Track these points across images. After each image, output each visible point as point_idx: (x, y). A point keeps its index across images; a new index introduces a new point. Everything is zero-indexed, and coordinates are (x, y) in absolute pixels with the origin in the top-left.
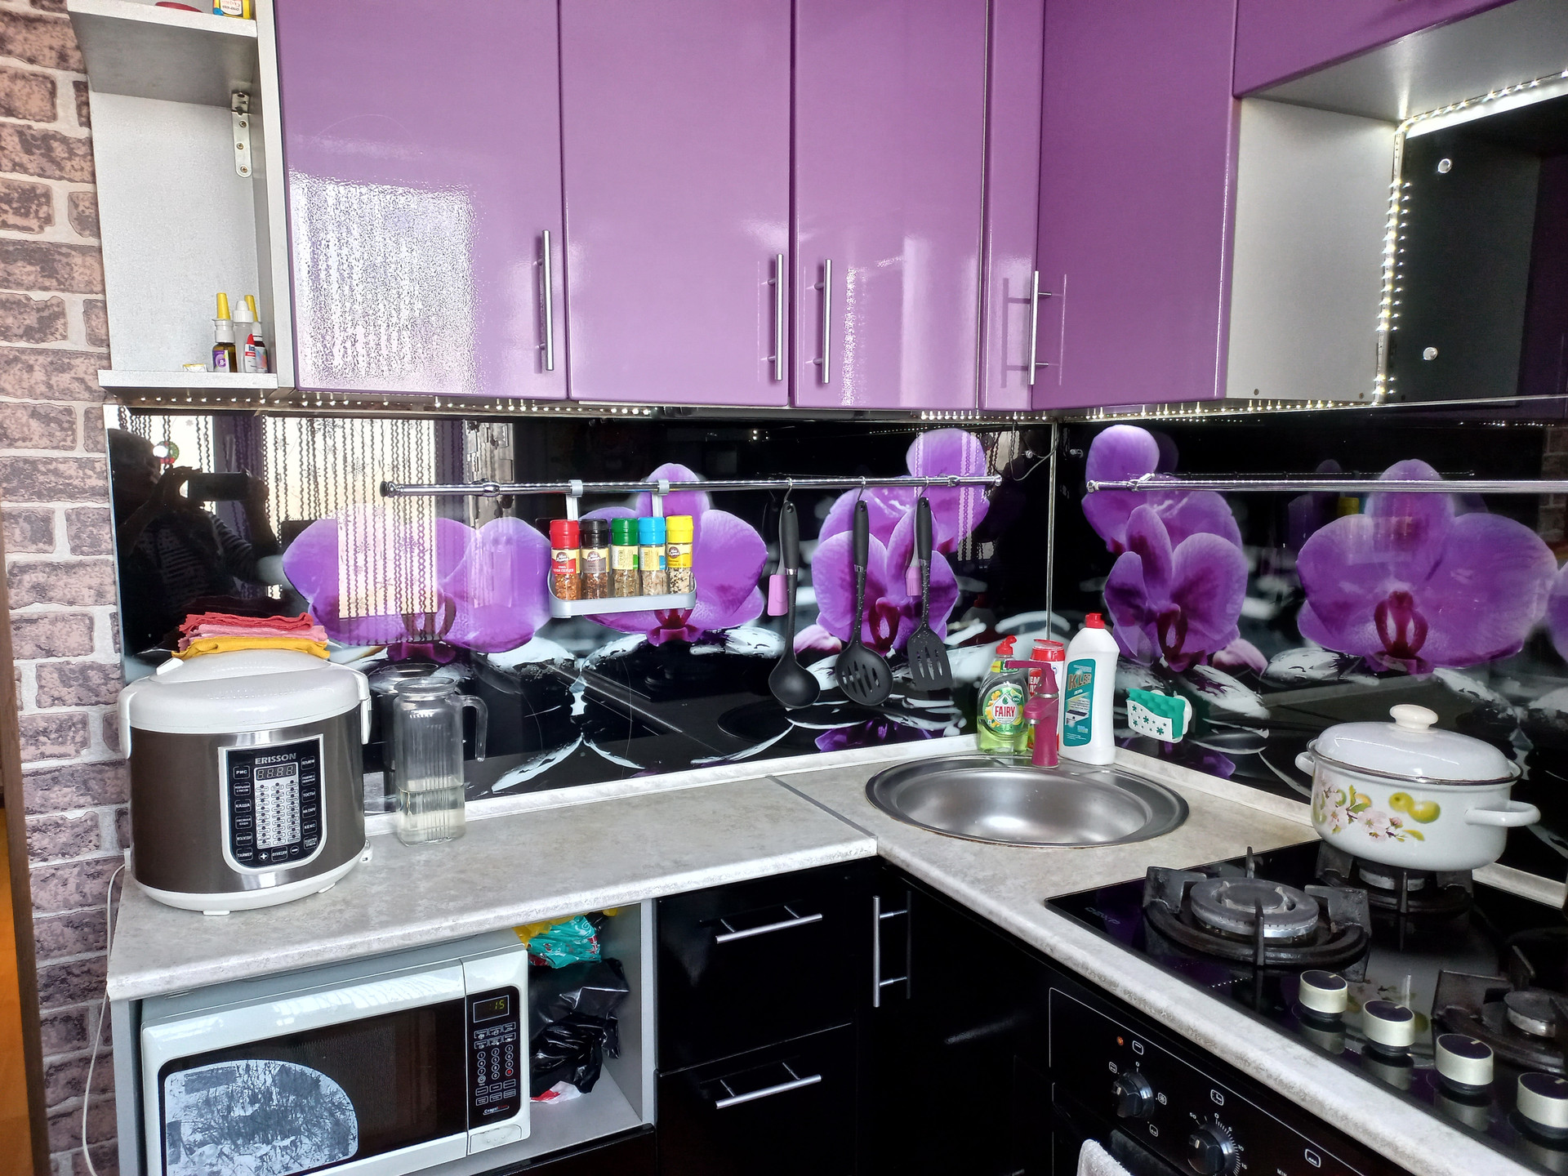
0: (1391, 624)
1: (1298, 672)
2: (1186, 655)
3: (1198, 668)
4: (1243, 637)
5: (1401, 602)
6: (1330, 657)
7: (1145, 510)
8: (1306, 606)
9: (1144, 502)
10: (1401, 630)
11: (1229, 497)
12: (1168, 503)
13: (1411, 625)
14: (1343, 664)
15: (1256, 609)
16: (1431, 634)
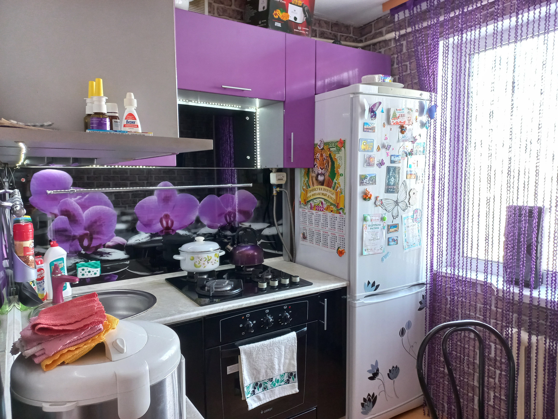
0: (164, 223)
1: (138, 241)
2: (93, 247)
3: (99, 250)
4: (117, 236)
5: (167, 217)
6: (148, 235)
7: (67, 200)
8: (139, 223)
9: (67, 197)
10: (167, 223)
11: (107, 194)
12: (78, 197)
13: (170, 222)
14: (152, 236)
15: (121, 226)
16: (175, 223)
